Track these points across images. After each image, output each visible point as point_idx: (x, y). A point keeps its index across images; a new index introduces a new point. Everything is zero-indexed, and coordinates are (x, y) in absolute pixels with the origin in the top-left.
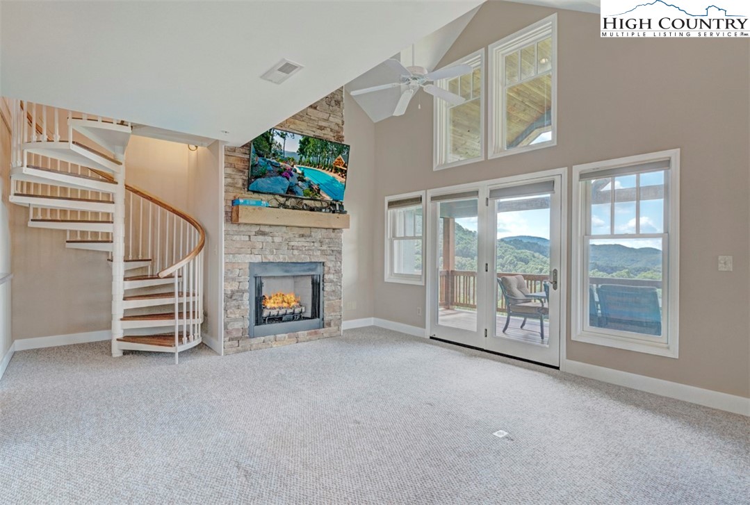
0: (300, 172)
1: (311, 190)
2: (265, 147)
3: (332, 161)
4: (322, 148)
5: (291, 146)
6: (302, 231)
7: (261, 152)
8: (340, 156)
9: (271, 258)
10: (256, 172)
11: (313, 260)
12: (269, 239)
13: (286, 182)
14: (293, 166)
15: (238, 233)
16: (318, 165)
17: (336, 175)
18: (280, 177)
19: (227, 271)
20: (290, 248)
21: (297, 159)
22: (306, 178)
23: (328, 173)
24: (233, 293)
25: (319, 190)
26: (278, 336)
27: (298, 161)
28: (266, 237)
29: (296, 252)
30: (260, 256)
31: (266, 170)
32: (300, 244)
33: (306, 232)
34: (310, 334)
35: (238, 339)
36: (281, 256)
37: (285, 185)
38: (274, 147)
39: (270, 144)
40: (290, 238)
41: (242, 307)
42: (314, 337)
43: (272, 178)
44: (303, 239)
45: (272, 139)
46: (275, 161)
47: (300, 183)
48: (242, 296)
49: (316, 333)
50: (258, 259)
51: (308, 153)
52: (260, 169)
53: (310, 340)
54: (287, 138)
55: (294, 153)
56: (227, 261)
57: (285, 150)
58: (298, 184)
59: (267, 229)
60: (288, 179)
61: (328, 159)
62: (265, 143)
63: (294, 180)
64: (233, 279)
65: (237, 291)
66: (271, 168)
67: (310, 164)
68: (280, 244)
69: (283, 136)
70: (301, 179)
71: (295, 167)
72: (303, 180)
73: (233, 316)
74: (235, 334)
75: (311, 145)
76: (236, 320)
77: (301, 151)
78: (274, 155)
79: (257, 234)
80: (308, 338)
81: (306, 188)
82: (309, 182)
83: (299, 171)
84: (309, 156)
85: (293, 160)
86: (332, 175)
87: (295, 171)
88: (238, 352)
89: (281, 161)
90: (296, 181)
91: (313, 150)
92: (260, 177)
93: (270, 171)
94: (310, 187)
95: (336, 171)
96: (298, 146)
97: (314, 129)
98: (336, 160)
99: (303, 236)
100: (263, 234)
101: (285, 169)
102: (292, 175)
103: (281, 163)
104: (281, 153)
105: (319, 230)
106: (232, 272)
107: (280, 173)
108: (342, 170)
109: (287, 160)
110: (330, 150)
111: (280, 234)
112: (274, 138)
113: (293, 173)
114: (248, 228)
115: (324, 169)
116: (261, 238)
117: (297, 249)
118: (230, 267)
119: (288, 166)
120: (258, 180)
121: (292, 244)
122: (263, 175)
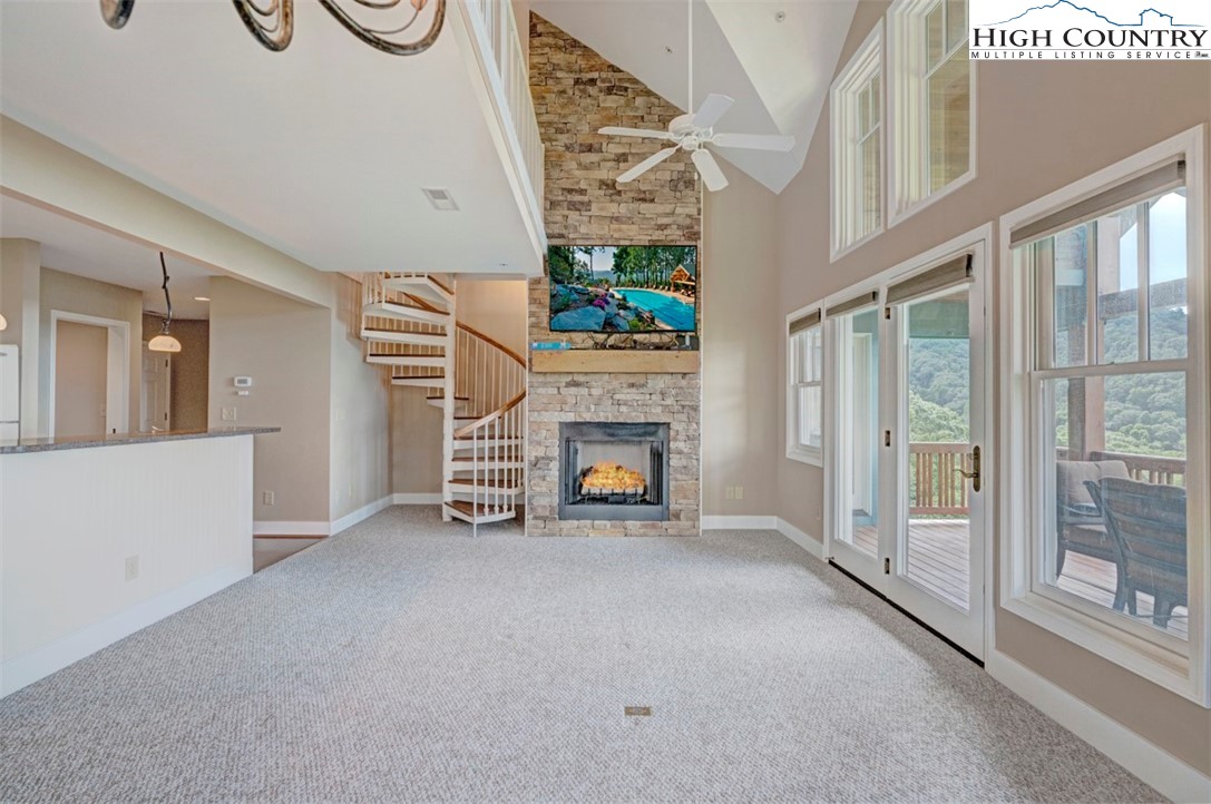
0: (620, 297)
1: (640, 321)
2: (564, 269)
3: (669, 275)
4: (650, 259)
5: (602, 262)
6: (632, 379)
7: (560, 278)
8: (680, 266)
9: (588, 417)
10: (556, 306)
11: (650, 421)
12: (584, 391)
13: (601, 312)
14: (608, 290)
15: (545, 384)
16: (647, 283)
17: (677, 295)
18: (590, 308)
19: (533, 432)
20: (615, 402)
21: (613, 279)
22: (631, 304)
23: (663, 293)
24: (537, 460)
25: (653, 319)
26: (596, 522)
27: (614, 283)
28: (580, 389)
29: (624, 409)
30: (572, 414)
31: (569, 300)
32: (629, 397)
33: (640, 379)
34: (645, 526)
35: (544, 519)
36: (602, 414)
37: (600, 317)
38: (576, 268)
39: (571, 265)
40: (614, 389)
41: (548, 479)
42: (653, 532)
43: (579, 311)
44: (634, 390)
45: (573, 258)
46: (580, 286)
47: (621, 311)
48: (548, 464)
49: (654, 526)
50: (570, 417)
51: (629, 269)
52: (560, 300)
53: (645, 535)
54: (594, 253)
55: (607, 272)
56: (532, 419)
57: (594, 269)
58: (618, 314)
59: (581, 379)
60: (603, 308)
61: (662, 273)
62: (563, 265)
63: (611, 309)
64: (539, 443)
65: (543, 458)
66: (576, 296)
67: (633, 283)
68: (600, 398)
69: (588, 251)
70: (623, 305)
71: (611, 290)
72: (626, 308)
73: (538, 489)
74: (540, 512)
75: (632, 257)
76: (541, 494)
77: (618, 267)
78: (578, 278)
79: (568, 385)
80: (642, 531)
81: (631, 317)
82: (636, 309)
83: (618, 296)
84: (631, 273)
85: (607, 281)
86: (671, 294)
87: (613, 296)
88: (544, 535)
89: (590, 284)
90: (616, 310)
91: (635, 264)
92: (562, 310)
93: (575, 301)
94: (639, 316)
95: (677, 288)
96: (612, 262)
97: (650, 232)
98: (675, 273)
99: (632, 385)
100: (576, 384)
101: (597, 296)
102: (608, 303)
103: (590, 289)
104: (588, 275)
105: (659, 376)
106: (537, 434)
107: (591, 302)
108: (686, 287)
109: (598, 283)
110: (662, 260)
111: (599, 384)
112: (576, 255)
113: (610, 299)
114: (556, 377)
115: (656, 288)
116: (573, 390)
117: (625, 404)
118: (535, 427)
119: (601, 291)
120: (560, 314)
121: (617, 397)
122: (566, 307)
